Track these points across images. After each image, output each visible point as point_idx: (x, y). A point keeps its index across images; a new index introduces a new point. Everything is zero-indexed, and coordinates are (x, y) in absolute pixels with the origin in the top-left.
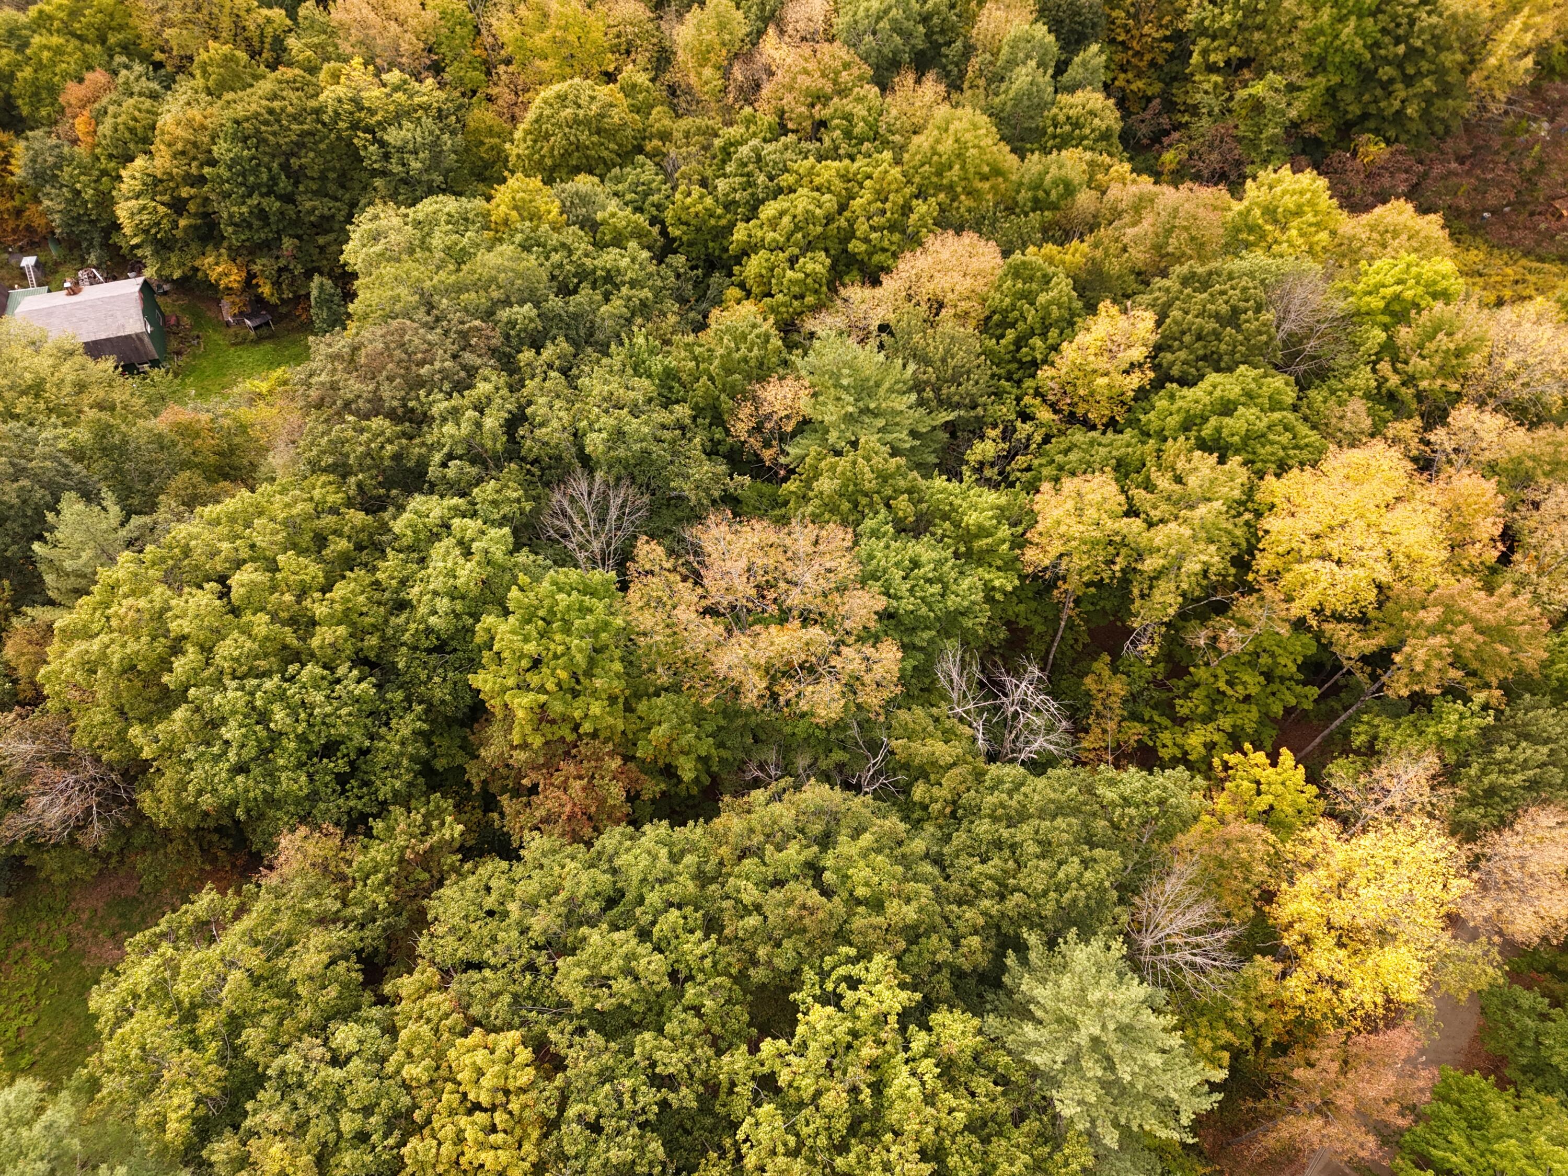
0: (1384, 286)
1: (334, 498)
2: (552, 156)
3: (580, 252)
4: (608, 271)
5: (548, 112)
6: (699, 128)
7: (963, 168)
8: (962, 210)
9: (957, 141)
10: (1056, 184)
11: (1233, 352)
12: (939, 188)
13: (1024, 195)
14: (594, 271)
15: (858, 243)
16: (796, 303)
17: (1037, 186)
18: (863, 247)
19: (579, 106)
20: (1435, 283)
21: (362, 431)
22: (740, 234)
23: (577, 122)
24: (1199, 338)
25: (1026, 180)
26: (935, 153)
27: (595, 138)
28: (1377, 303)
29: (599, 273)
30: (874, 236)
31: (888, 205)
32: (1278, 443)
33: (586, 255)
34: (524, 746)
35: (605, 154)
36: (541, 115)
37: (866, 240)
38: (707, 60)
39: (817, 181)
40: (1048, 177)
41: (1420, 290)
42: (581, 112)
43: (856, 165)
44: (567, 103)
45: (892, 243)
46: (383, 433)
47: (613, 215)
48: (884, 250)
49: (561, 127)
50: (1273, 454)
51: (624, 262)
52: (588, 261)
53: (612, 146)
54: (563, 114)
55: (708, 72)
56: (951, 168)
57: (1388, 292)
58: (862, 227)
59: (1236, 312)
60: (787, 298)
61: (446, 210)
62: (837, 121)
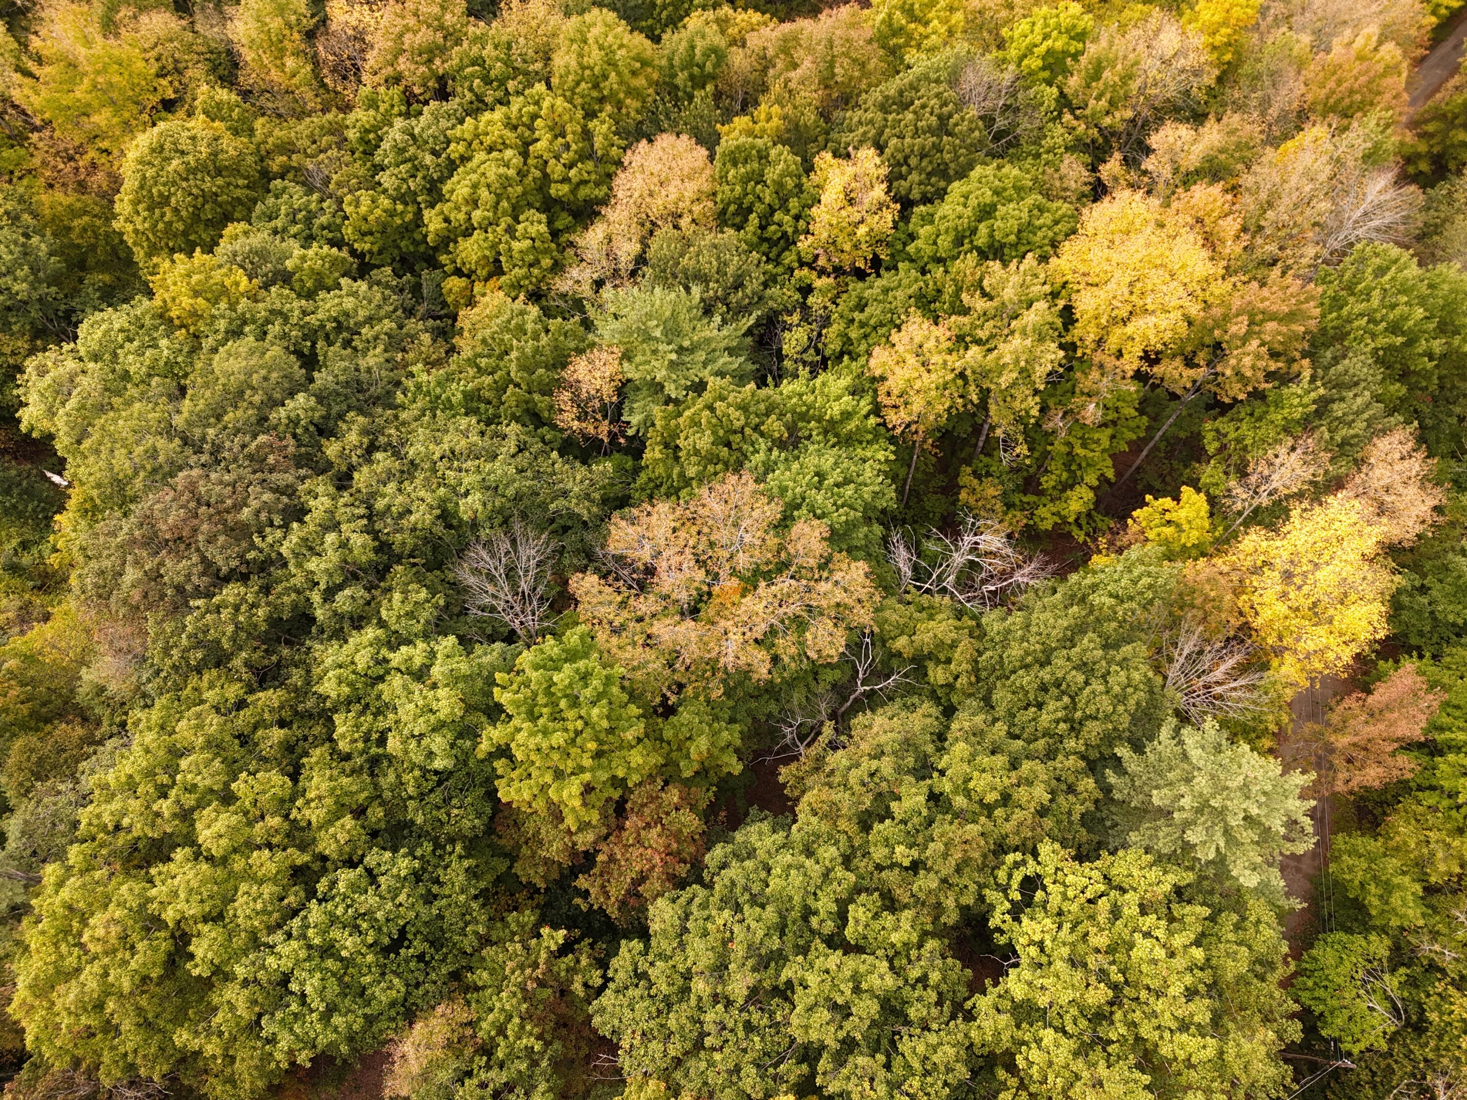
0: (1036, 46)
1: (233, 691)
2: (181, 219)
3: (297, 313)
4: (335, 319)
5: (150, 173)
6: (322, 128)
7: (619, 74)
8: (633, 114)
9: (601, 48)
10: (706, 56)
11: (957, 157)
12: (602, 100)
13: (681, 78)
14: (322, 327)
15: (559, 186)
16: (535, 271)
17: (689, 63)
18: (565, 188)
19: (183, 153)
20: (1074, 26)
21: (218, 610)
22: (433, 223)
23: (192, 171)
24: (923, 156)
25: (676, 62)
26: (583, 68)
27: (220, 181)
28: (1034, 63)
29: (329, 326)
30: (573, 173)
31: (569, 138)
32: (1044, 225)
33: (305, 313)
34: (584, 826)
35: (238, 193)
36: (144, 177)
37: (565, 180)
38: (282, 50)
39: (488, 140)
40: (698, 51)
41: (1065, 38)
42: (190, 158)
43: (515, 108)
44: (166, 154)
45: (589, 173)
46: (244, 600)
47: (303, 258)
48: (586, 182)
49: (174, 183)
50: (1044, 237)
51: (349, 303)
52: (311, 319)
53: (241, 182)
54: (170, 169)
55: (290, 63)
56: (605, 77)
57: (1043, 49)
58: (556, 169)
59: (943, 120)
60: (525, 270)
61: (117, 326)
62: (469, 70)
